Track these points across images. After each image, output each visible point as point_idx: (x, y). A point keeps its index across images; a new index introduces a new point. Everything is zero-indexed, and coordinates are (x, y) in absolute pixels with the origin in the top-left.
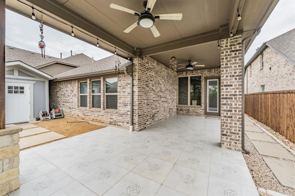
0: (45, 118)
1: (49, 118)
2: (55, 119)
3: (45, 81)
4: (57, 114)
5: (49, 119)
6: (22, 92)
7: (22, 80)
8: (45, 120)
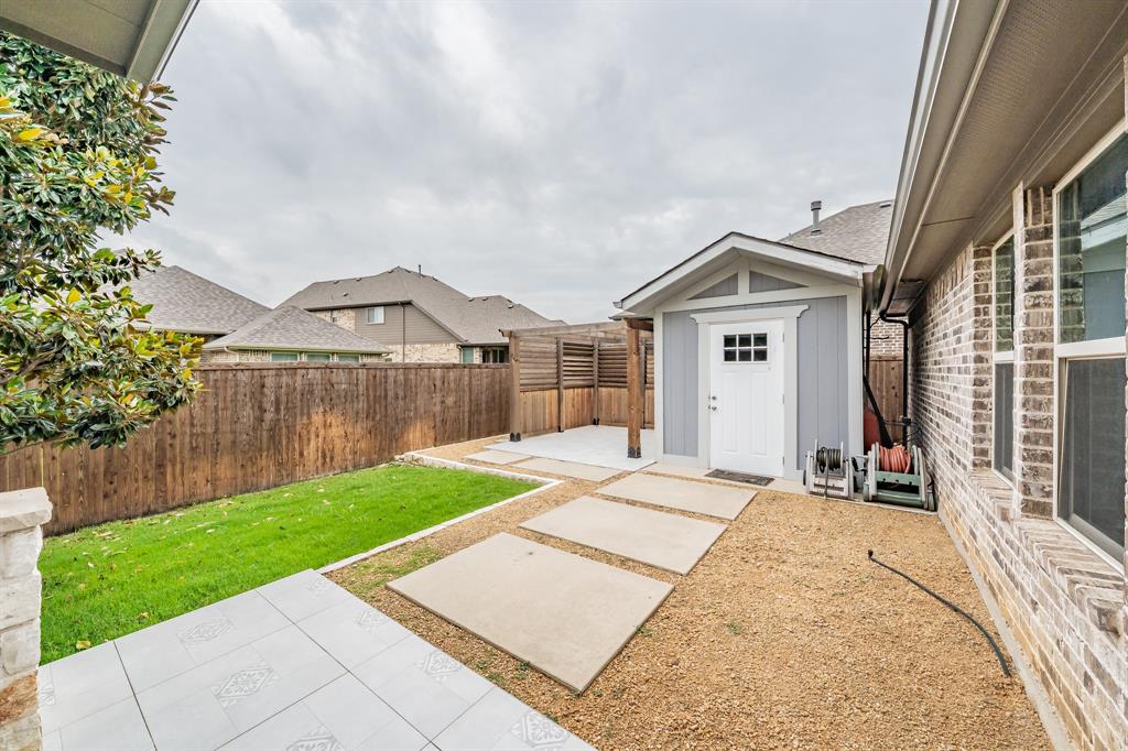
0: (823, 482)
1: (841, 489)
2: (875, 499)
3: (846, 296)
4: (892, 477)
5: (844, 494)
6: (761, 356)
7: (762, 305)
8: (823, 491)
